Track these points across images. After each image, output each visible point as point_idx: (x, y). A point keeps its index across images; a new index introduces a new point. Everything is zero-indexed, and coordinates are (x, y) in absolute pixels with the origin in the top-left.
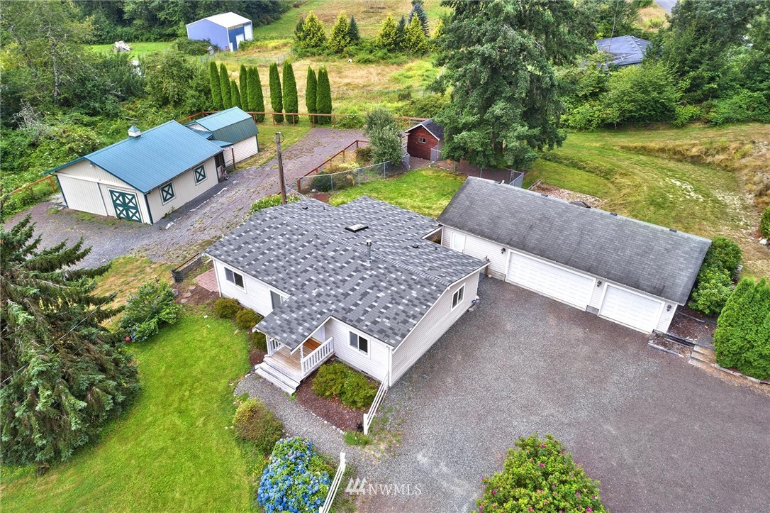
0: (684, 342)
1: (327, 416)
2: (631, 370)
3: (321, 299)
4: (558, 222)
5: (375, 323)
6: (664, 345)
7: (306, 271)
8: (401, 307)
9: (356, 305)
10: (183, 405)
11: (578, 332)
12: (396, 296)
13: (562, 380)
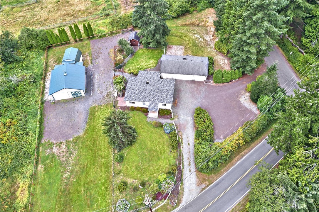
0: (209, 81)
1: (165, 118)
2: (203, 89)
3: (155, 101)
4: (183, 66)
5: (166, 101)
6: (206, 82)
7: (148, 96)
8: (169, 97)
9: (161, 99)
10: (142, 127)
11: (193, 85)
12: (167, 95)
13: (195, 96)
